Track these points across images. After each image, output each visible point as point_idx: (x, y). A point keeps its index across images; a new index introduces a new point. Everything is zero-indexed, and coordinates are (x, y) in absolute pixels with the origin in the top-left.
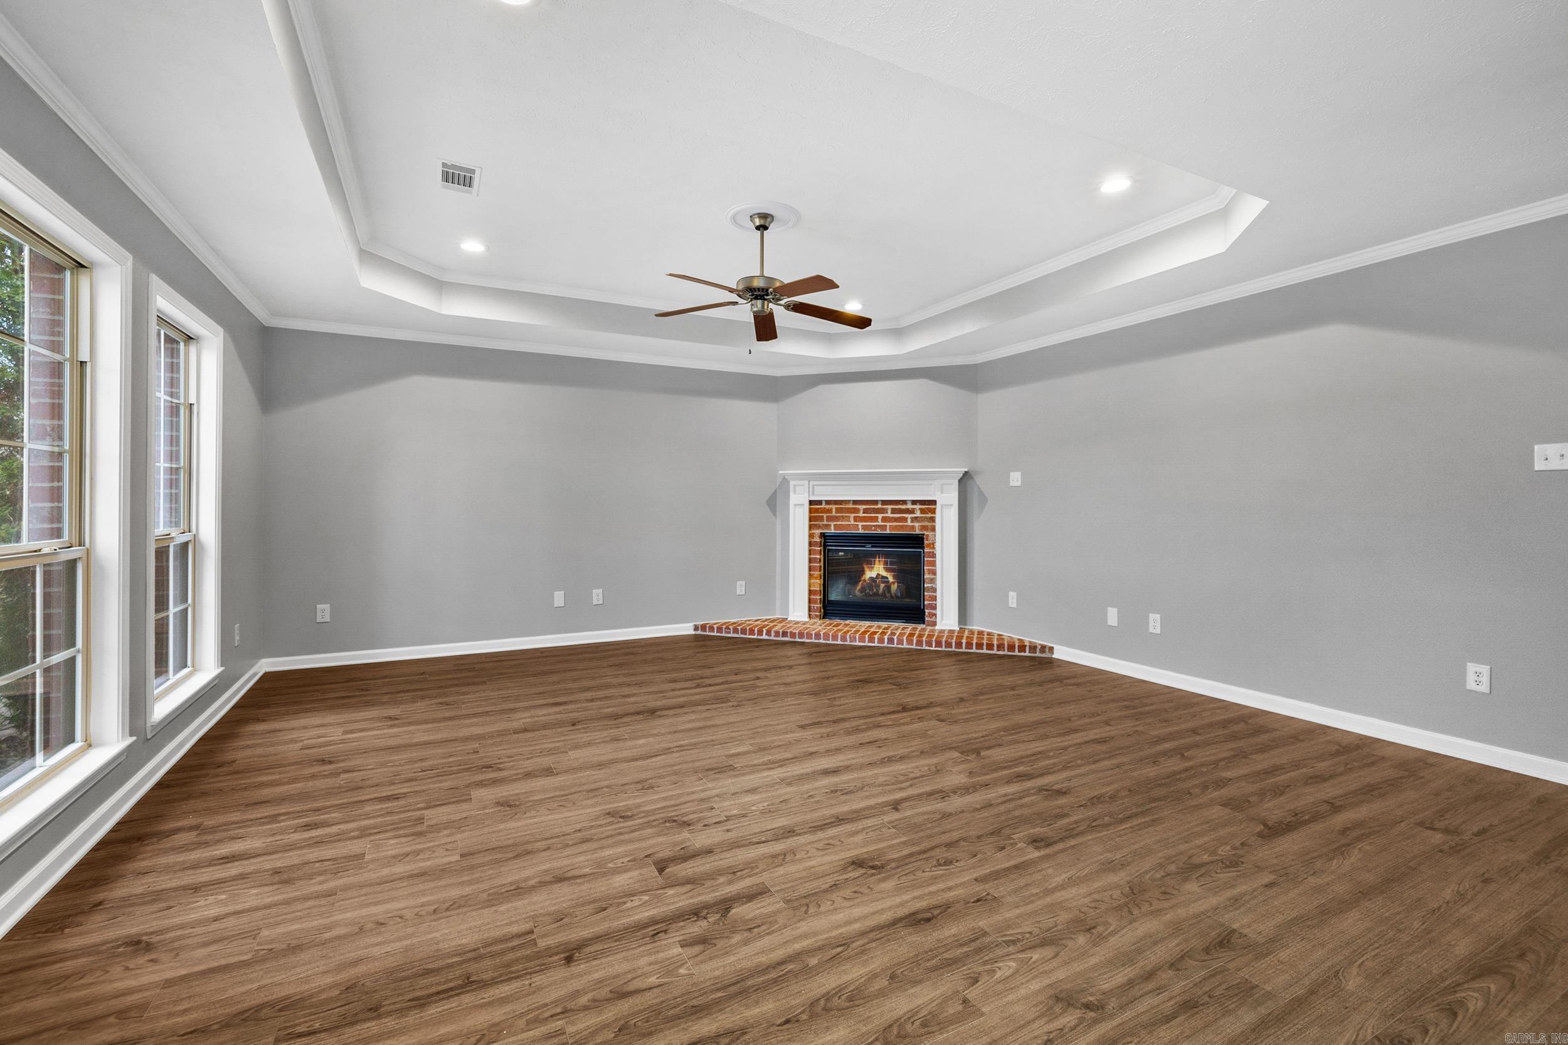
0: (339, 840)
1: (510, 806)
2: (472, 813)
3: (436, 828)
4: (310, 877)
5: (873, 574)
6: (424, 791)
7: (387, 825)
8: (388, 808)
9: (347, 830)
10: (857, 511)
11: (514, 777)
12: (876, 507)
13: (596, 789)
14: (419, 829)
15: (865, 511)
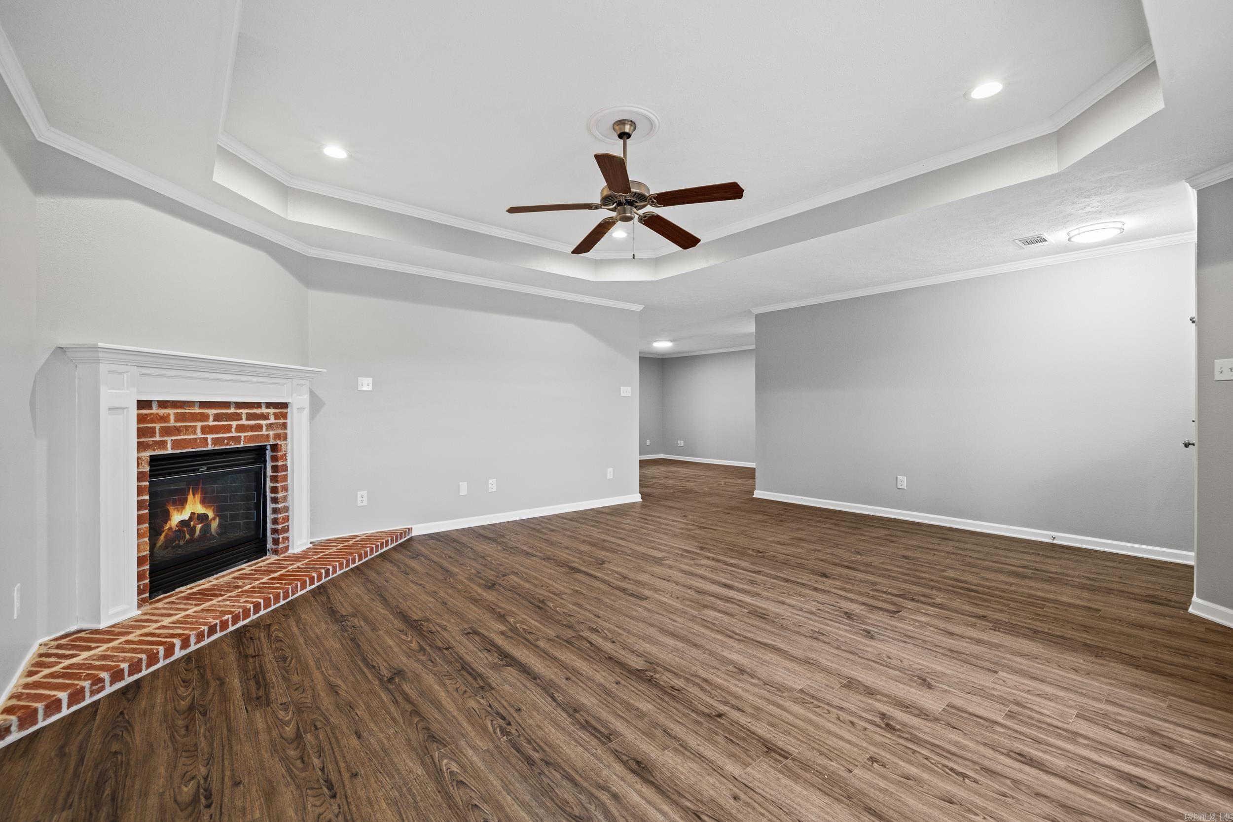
0: (1101, 743)
1: (925, 680)
2: (959, 693)
3: (1002, 700)
4: (1129, 724)
5: (185, 515)
6: (985, 744)
7: (1046, 730)
8: (1037, 749)
9: (1091, 750)
10: (205, 417)
11: (885, 699)
12: (229, 411)
13: (851, 653)
14: (1015, 708)
15: (217, 417)
